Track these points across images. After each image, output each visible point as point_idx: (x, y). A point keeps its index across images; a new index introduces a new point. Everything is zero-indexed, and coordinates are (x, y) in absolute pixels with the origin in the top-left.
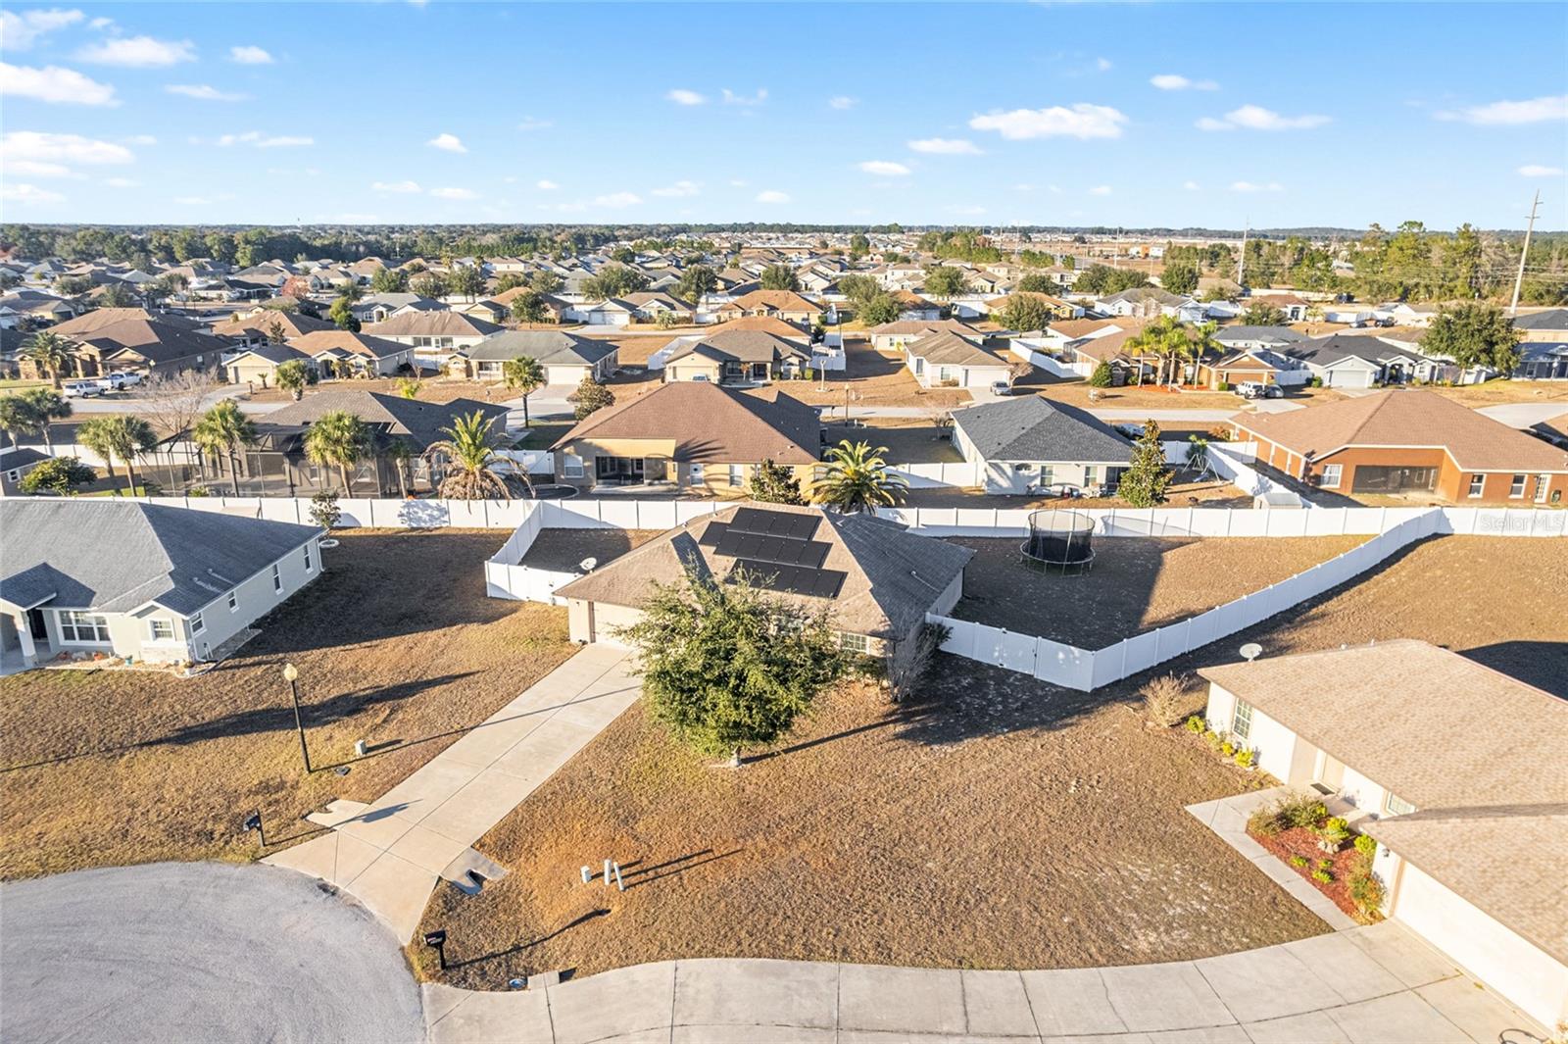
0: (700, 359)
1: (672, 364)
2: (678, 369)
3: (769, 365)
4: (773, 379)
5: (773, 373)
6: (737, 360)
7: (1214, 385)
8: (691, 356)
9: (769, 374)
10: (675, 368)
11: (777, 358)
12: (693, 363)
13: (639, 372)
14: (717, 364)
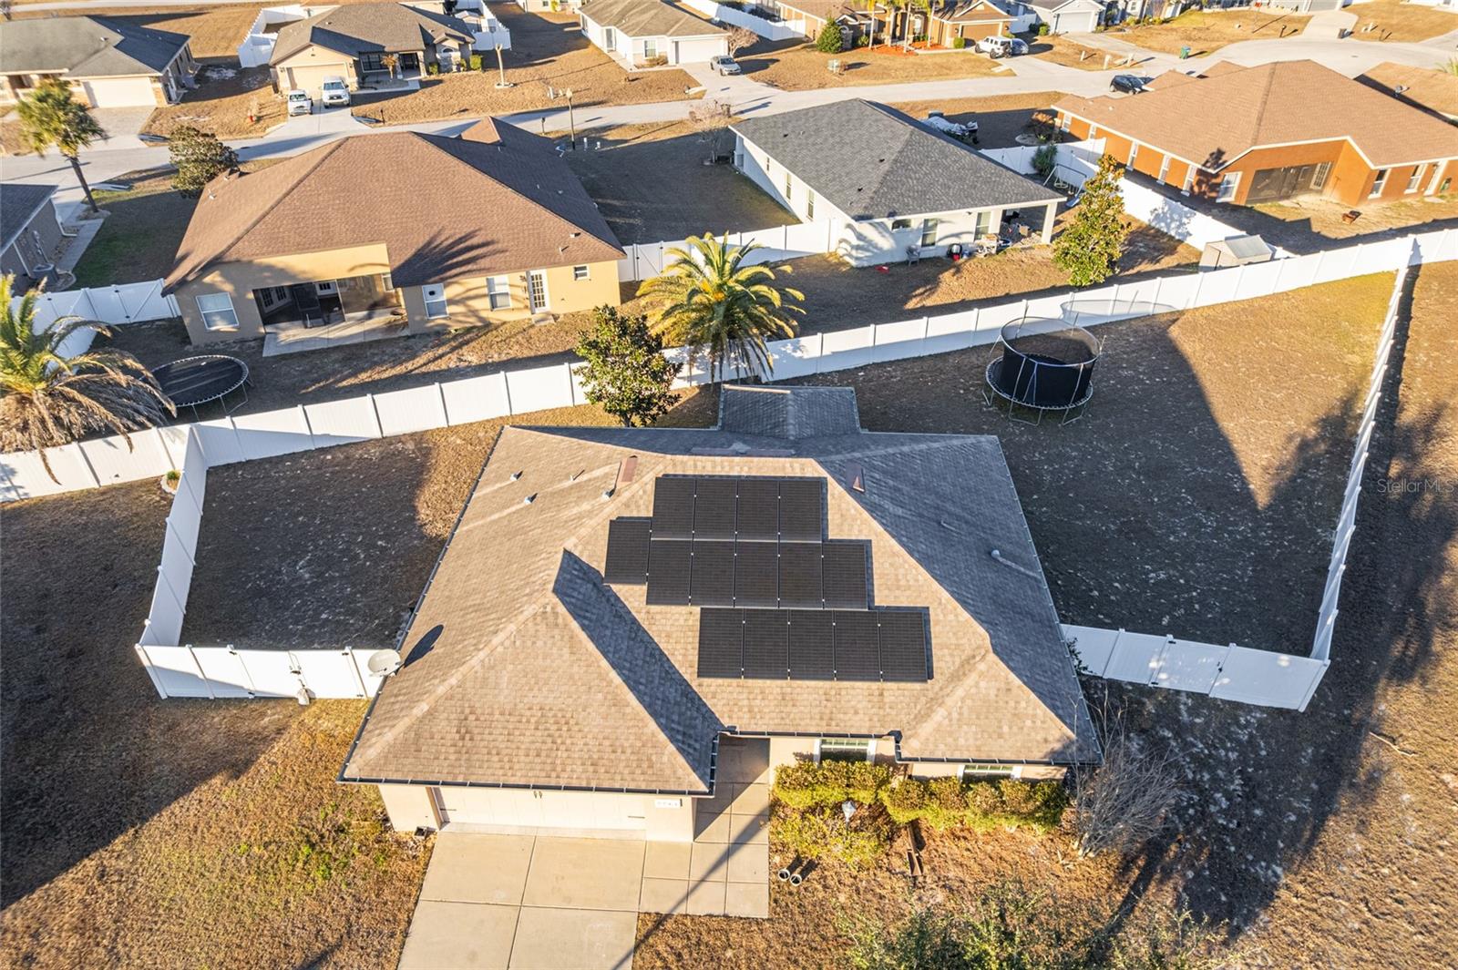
0: (322, 54)
1: (286, 64)
2: (295, 71)
3: (420, 54)
4: (429, 73)
5: (429, 65)
6: (380, 50)
7: (948, 41)
8: (309, 51)
9: (422, 67)
10: (289, 70)
11: (430, 44)
12: (313, 62)
13: (230, 74)
14: (350, 60)
